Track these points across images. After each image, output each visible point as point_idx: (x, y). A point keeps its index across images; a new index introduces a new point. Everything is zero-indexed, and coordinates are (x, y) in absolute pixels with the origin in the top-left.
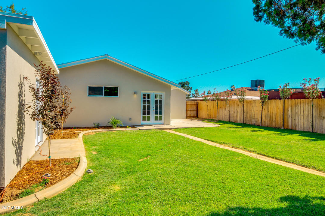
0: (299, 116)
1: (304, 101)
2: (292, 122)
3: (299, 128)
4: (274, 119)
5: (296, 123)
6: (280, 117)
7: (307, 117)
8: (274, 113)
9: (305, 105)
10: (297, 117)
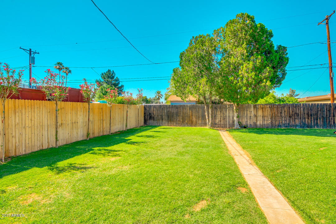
0: (23, 130)
3: (24, 149)
5: (16, 143)
7: (37, 128)
9: (33, 109)
10: (17, 131)
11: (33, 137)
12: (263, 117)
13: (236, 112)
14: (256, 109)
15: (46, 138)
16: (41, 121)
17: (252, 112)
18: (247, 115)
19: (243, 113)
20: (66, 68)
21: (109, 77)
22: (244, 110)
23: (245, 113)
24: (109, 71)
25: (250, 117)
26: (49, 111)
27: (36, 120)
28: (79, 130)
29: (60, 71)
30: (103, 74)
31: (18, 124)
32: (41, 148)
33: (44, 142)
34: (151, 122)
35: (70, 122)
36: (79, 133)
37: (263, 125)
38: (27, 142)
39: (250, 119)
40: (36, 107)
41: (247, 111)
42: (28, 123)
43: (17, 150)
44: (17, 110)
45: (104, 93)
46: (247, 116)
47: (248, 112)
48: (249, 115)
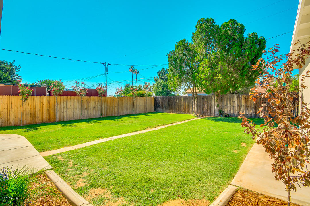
0: (67, 110)
1: (71, 98)
2: (60, 115)
3: (67, 118)
4: (37, 114)
5: (64, 115)
6: (45, 112)
7: (74, 110)
8: (36, 109)
9: (71, 101)
10: (64, 111)
11: (71, 114)
12: (246, 107)
13: (217, 102)
14: (240, 99)
15: (78, 114)
16: (75, 106)
17: (235, 101)
18: (230, 104)
19: (226, 103)
20: (136, 70)
21: (163, 74)
22: (227, 100)
23: (228, 103)
24: (163, 69)
25: (233, 106)
26: (79, 101)
27: (73, 106)
28: (97, 112)
29: (132, 72)
30: (159, 72)
31: (65, 107)
32: (76, 119)
33: (77, 116)
34: (159, 109)
35: (91, 107)
36: (97, 114)
37: (246, 114)
38: (69, 115)
39: (233, 108)
40: (73, 99)
41: (230, 101)
42: (69, 107)
43: (64, 119)
44: (64, 101)
45: (158, 87)
46: (230, 106)
47: (232, 102)
48: (232, 105)
